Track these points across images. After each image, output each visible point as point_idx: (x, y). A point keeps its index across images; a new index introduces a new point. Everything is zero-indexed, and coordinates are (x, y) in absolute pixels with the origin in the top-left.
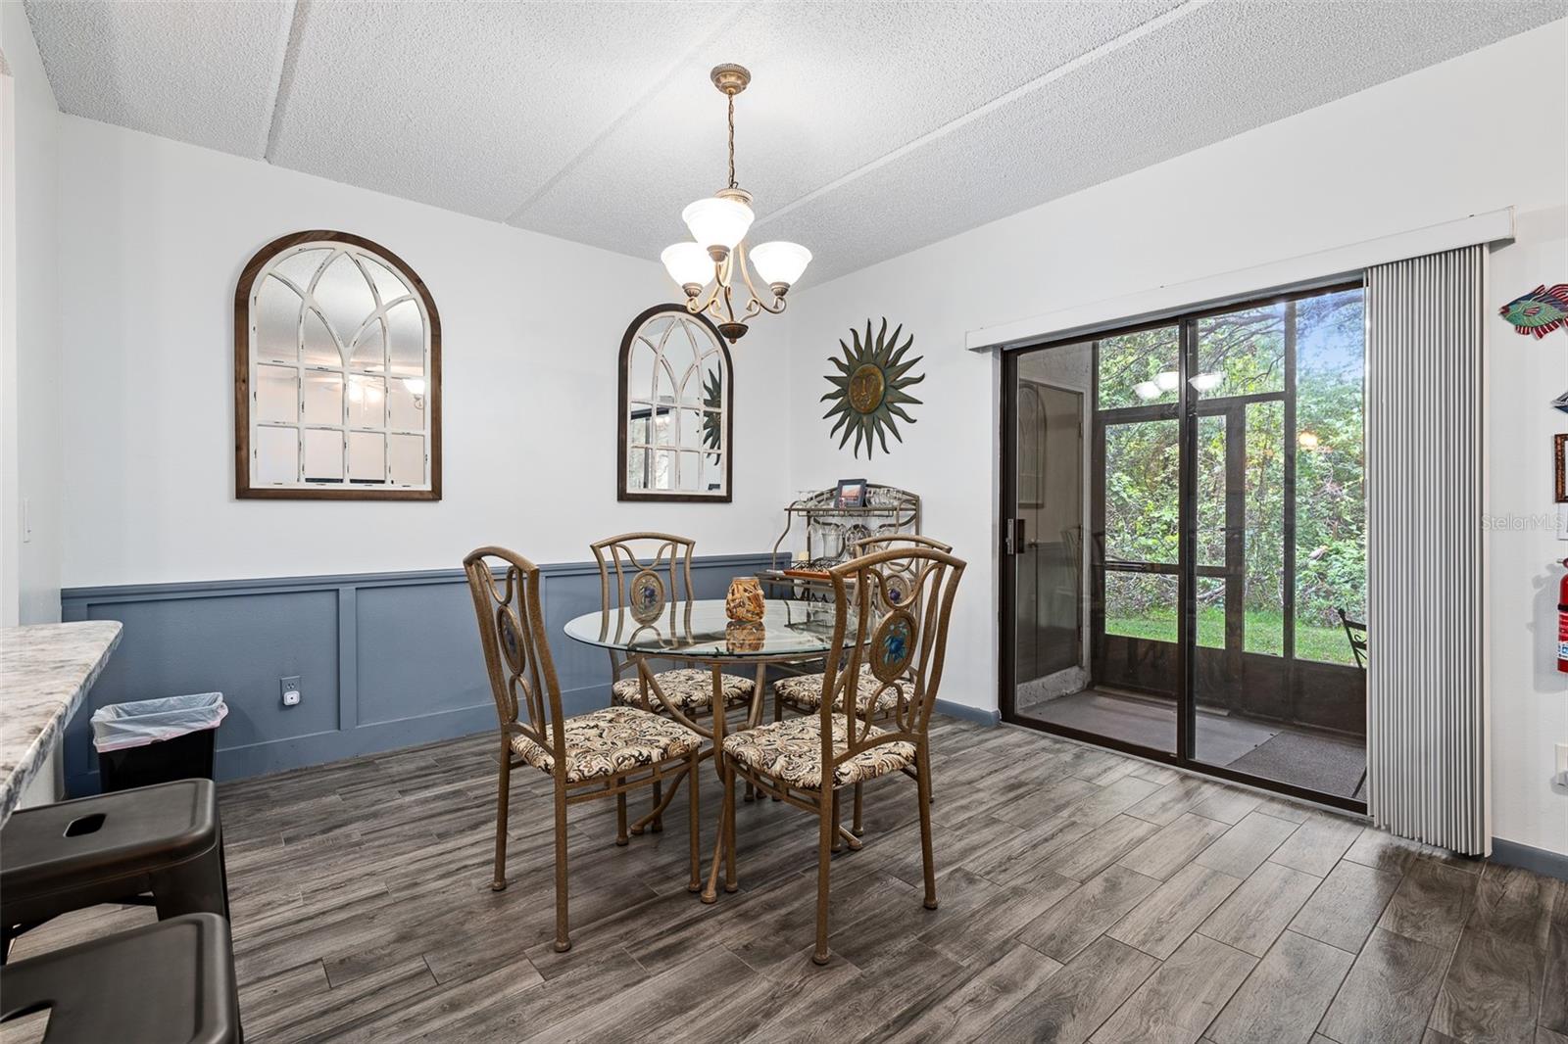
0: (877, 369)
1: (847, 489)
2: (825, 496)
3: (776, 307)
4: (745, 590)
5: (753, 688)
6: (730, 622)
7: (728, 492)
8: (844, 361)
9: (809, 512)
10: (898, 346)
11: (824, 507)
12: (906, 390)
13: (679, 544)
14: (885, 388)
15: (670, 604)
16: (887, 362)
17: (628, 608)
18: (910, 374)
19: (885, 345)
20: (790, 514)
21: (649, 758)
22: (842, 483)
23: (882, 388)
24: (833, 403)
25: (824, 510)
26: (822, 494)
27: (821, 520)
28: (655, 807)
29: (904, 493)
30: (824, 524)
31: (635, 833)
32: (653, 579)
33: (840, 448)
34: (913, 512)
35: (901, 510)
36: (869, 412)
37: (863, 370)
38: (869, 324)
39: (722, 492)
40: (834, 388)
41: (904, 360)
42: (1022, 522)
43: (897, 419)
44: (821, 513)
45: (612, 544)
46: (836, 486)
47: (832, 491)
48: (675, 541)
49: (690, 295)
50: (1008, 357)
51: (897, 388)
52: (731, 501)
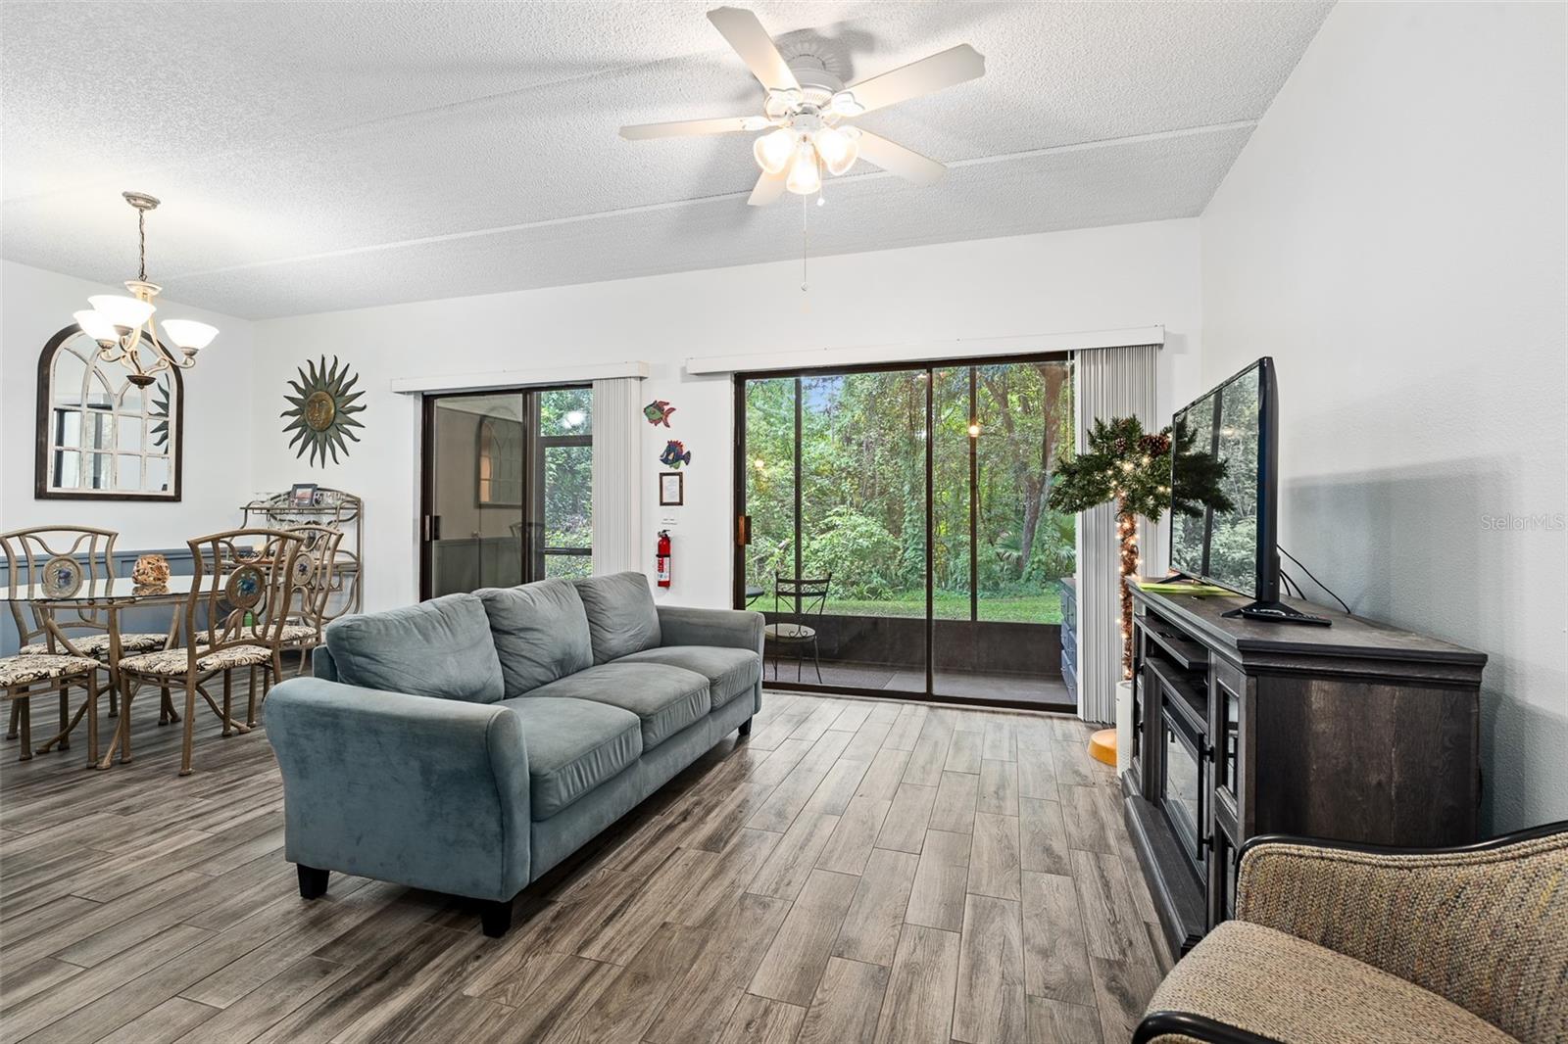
0: (328, 396)
1: (299, 492)
2: (282, 498)
3: (185, 363)
4: (149, 563)
5: (166, 639)
6: (136, 588)
7: (176, 492)
8: (302, 385)
9: (268, 511)
10: (346, 380)
11: (281, 507)
12: (353, 416)
13: (99, 536)
14: (335, 413)
15: (89, 581)
16: (337, 391)
17: (40, 585)
18: (356, 403)
19: (336, 378)
20: (246, 512)
21: (47, 674)
22: (297, 486)
23: (333, 411)
24: (292, 420)
25: (281, 509)
26: (280, 496)
27: (278, 517)
28: (61, 731)
29: (348, 495)
30: (280, 520)
31: (39, 753)
32: (69, 563)
33: (298, 457)
34: (355, 511)
35: (341, 508)
36: (322, 430)
37: (316, 396)
38: (323, 359)
39: (171, 492)
40: (293, 407)
41: (351, 392)
42: (437, 518)
43: (345, 438)
44: (278, 511)
45: (21, 535)
46: (291, 489)
47: (289, 493)
48: (95, 533)
49: (103, 347)
50: (428, 400)
51: (344, 413)
52: (180, 500)
